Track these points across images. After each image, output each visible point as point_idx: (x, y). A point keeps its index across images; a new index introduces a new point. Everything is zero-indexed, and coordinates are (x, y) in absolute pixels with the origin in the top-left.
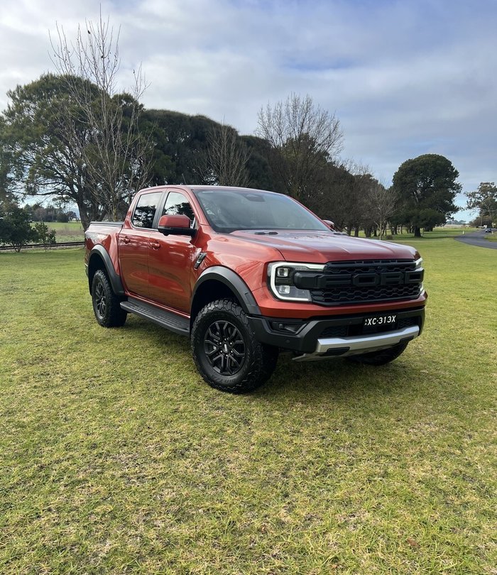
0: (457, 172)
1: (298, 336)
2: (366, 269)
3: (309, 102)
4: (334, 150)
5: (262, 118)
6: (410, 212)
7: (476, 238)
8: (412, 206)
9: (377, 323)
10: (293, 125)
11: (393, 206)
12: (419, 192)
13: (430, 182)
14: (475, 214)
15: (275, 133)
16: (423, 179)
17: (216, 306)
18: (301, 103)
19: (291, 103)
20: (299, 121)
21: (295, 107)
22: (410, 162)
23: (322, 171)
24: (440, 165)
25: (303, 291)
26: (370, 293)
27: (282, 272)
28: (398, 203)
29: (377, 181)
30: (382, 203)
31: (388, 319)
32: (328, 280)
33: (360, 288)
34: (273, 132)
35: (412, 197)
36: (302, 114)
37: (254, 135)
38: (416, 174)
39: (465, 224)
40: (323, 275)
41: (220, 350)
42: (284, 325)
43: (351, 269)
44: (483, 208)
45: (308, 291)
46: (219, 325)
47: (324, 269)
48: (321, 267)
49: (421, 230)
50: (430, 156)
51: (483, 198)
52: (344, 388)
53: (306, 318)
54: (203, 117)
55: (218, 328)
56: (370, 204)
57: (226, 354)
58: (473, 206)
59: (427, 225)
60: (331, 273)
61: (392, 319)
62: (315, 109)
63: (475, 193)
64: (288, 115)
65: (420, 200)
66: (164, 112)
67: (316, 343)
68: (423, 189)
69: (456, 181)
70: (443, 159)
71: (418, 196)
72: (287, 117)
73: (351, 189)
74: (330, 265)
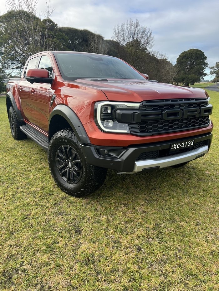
0: (206, 57)
1: (119, 160)
2: (172, 106)
3: (137, 23)
4: (149, 46)
5: (115, 31)
6: (184, 76)
7: (214, 88)
8: (185, 73)
9: (180, 147)
10: (130, 34)
11: (176, 73)
12: (188, 66)
13: (194, 62)
14: (214, 77)
15: (122, 38)
16: (190, 61)
17: (62, 134)
18: (134, 23)
19: (129, 23)
20: (133, 32)
21: (131, 25)
22: (184, 53)
23: (144, 57)
24: (198, 54)
25: (123, 125)
26: (175, 124)
27: (106, 109)
28: (179, 72)
29: (169, 62)
30: (172, 72)
31: (188, 144)
32: (143, 115)
33: (168, 121)
34: (121, 38)
35: (185, 69)
36: (134, 29)
37: (112, 40)
38: (187, 58)
39: (209, 82)
40: (138, 112)
41: (66, 165)
42: (109, 151)
43: (161, 107)
44: (217, 74)
45: (127, 125)
46: (64, 148)
47: (140, 107)
48: (137, 105)
49: (189, 84)
50: (194, 50)
51: (217, 70)
52: (155, 189)
53: (126, 145)
54: (87, 30)
55: (64, 150)
56: (166, 72)
57: (70, 168)
58: (213, 73)
59: (192, 82)
60: (146, 110)
61: (191, 143)
62: (140, 26)
63: (214, 67)
64: (128, 29)
65: (189, 70)
66: (68, 28)
67: (134, 165)
68: (190, 65)
69: (206, 61)
70: (200, 51)
71: (188, 69)
72: (127, 31)
73: (158, 65)
74: (145, 103)
